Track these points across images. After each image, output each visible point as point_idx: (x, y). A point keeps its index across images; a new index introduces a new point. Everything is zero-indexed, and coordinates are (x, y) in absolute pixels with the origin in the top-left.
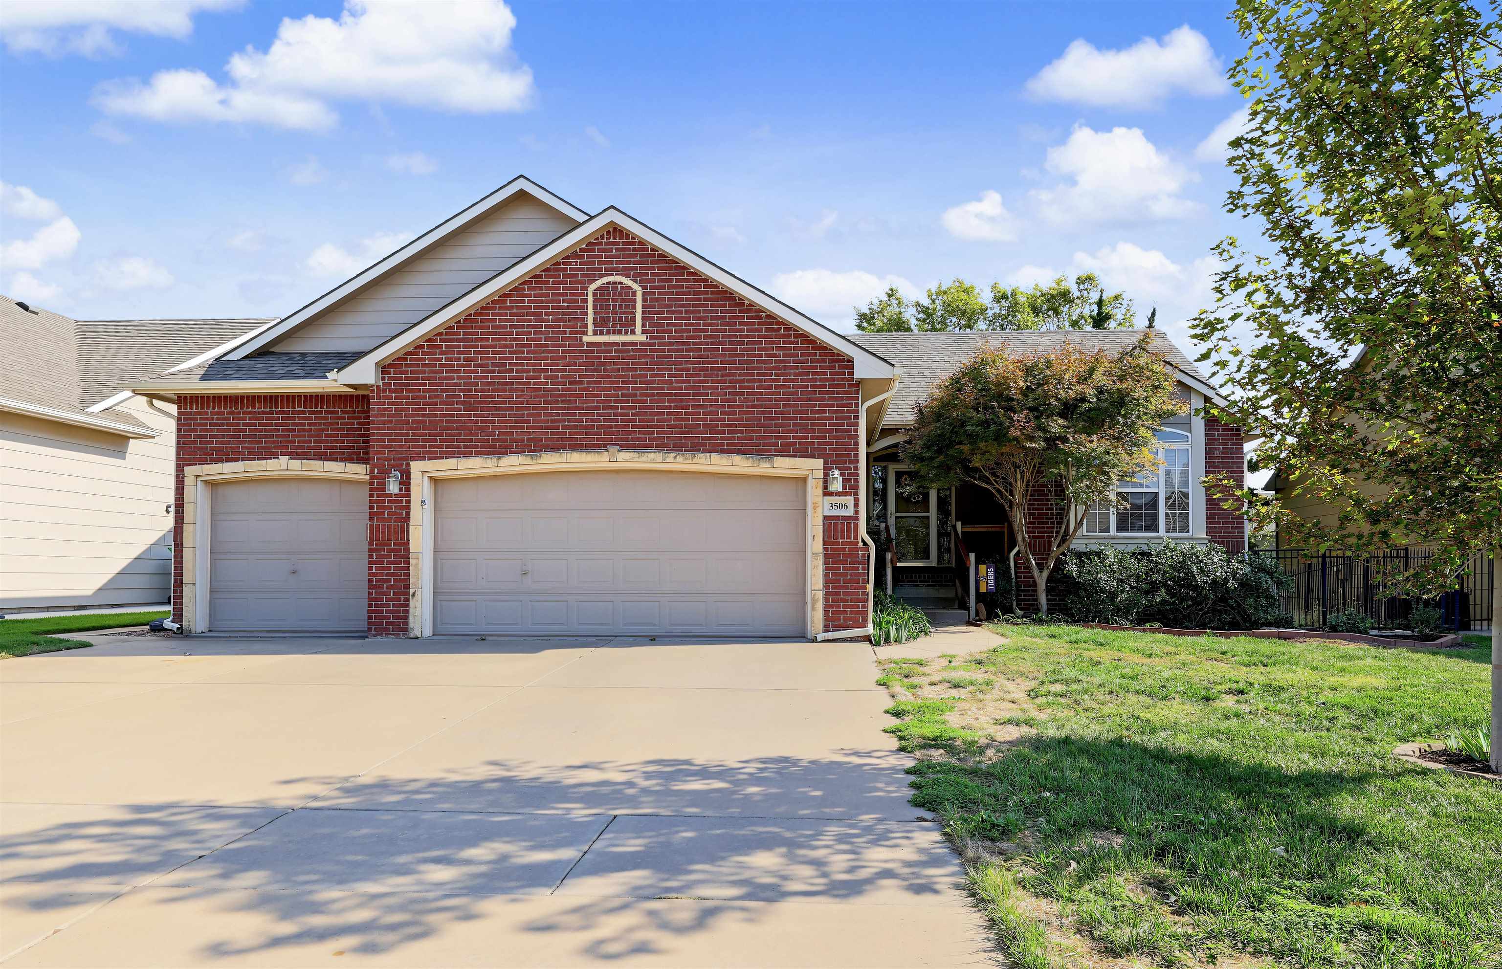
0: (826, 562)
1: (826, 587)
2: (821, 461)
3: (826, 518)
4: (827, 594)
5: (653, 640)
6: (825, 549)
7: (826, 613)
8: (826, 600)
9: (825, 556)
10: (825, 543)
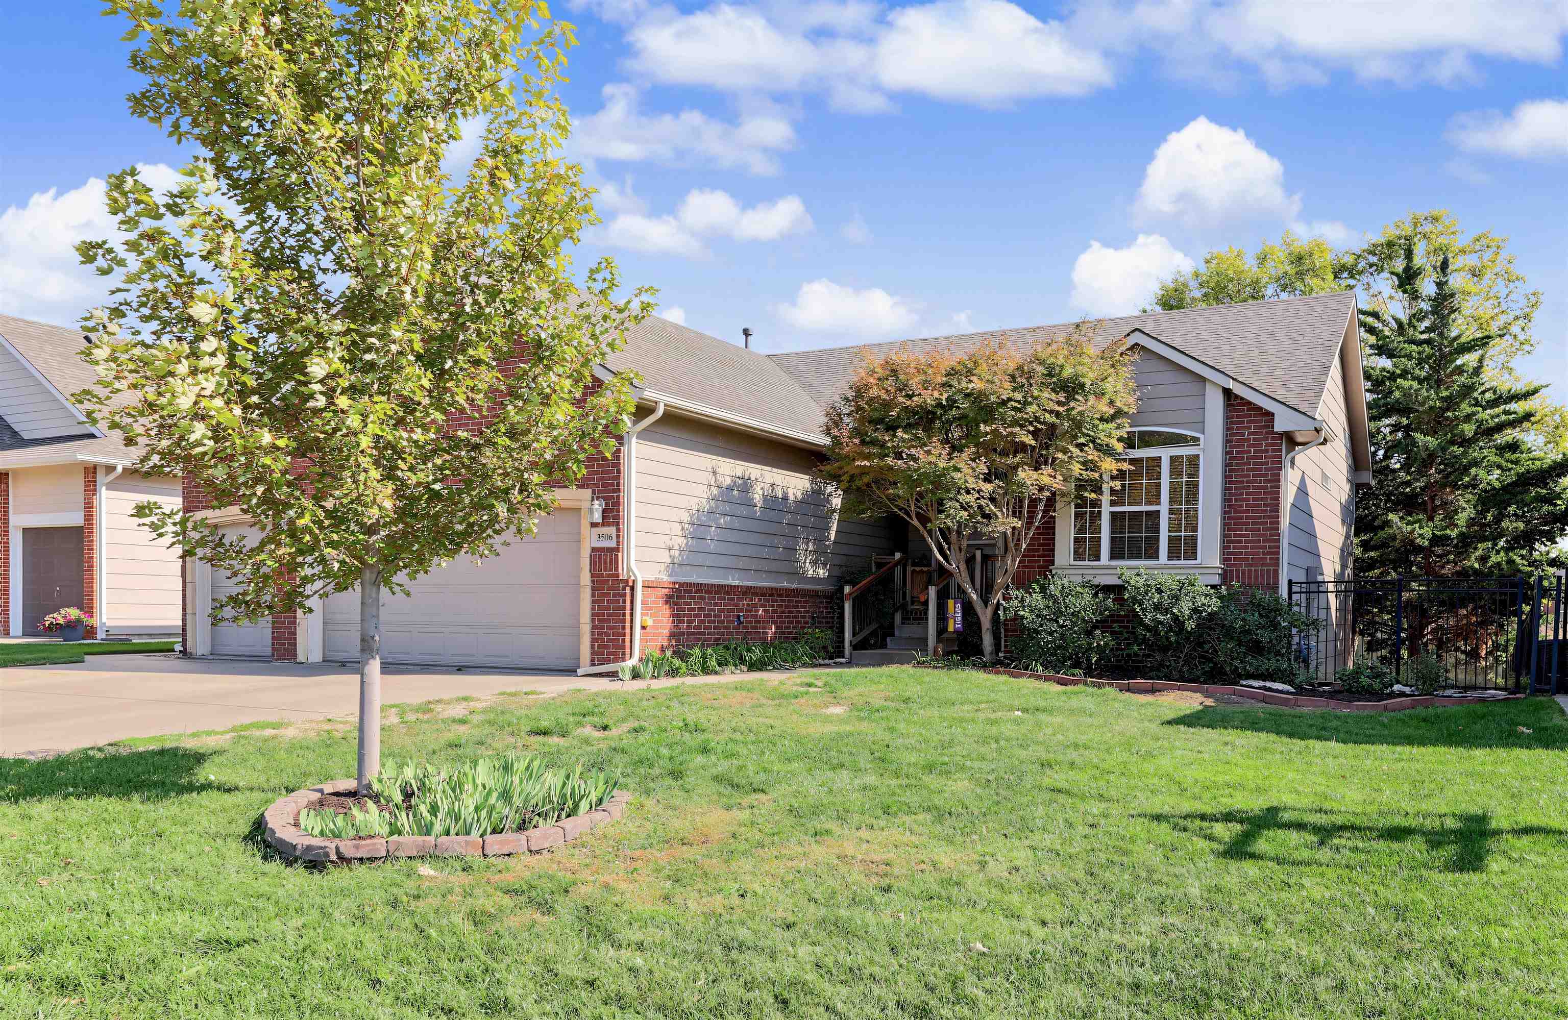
0: (593, 595)
1: (593, 621)
2: (590, 491)
3: (593, 549)
4: (594, 627)
5: (460, 669)
6: (593, 581)
7: (592, 647)
8: (593, 633)
9: (593, 589)
10: (592, 576)
